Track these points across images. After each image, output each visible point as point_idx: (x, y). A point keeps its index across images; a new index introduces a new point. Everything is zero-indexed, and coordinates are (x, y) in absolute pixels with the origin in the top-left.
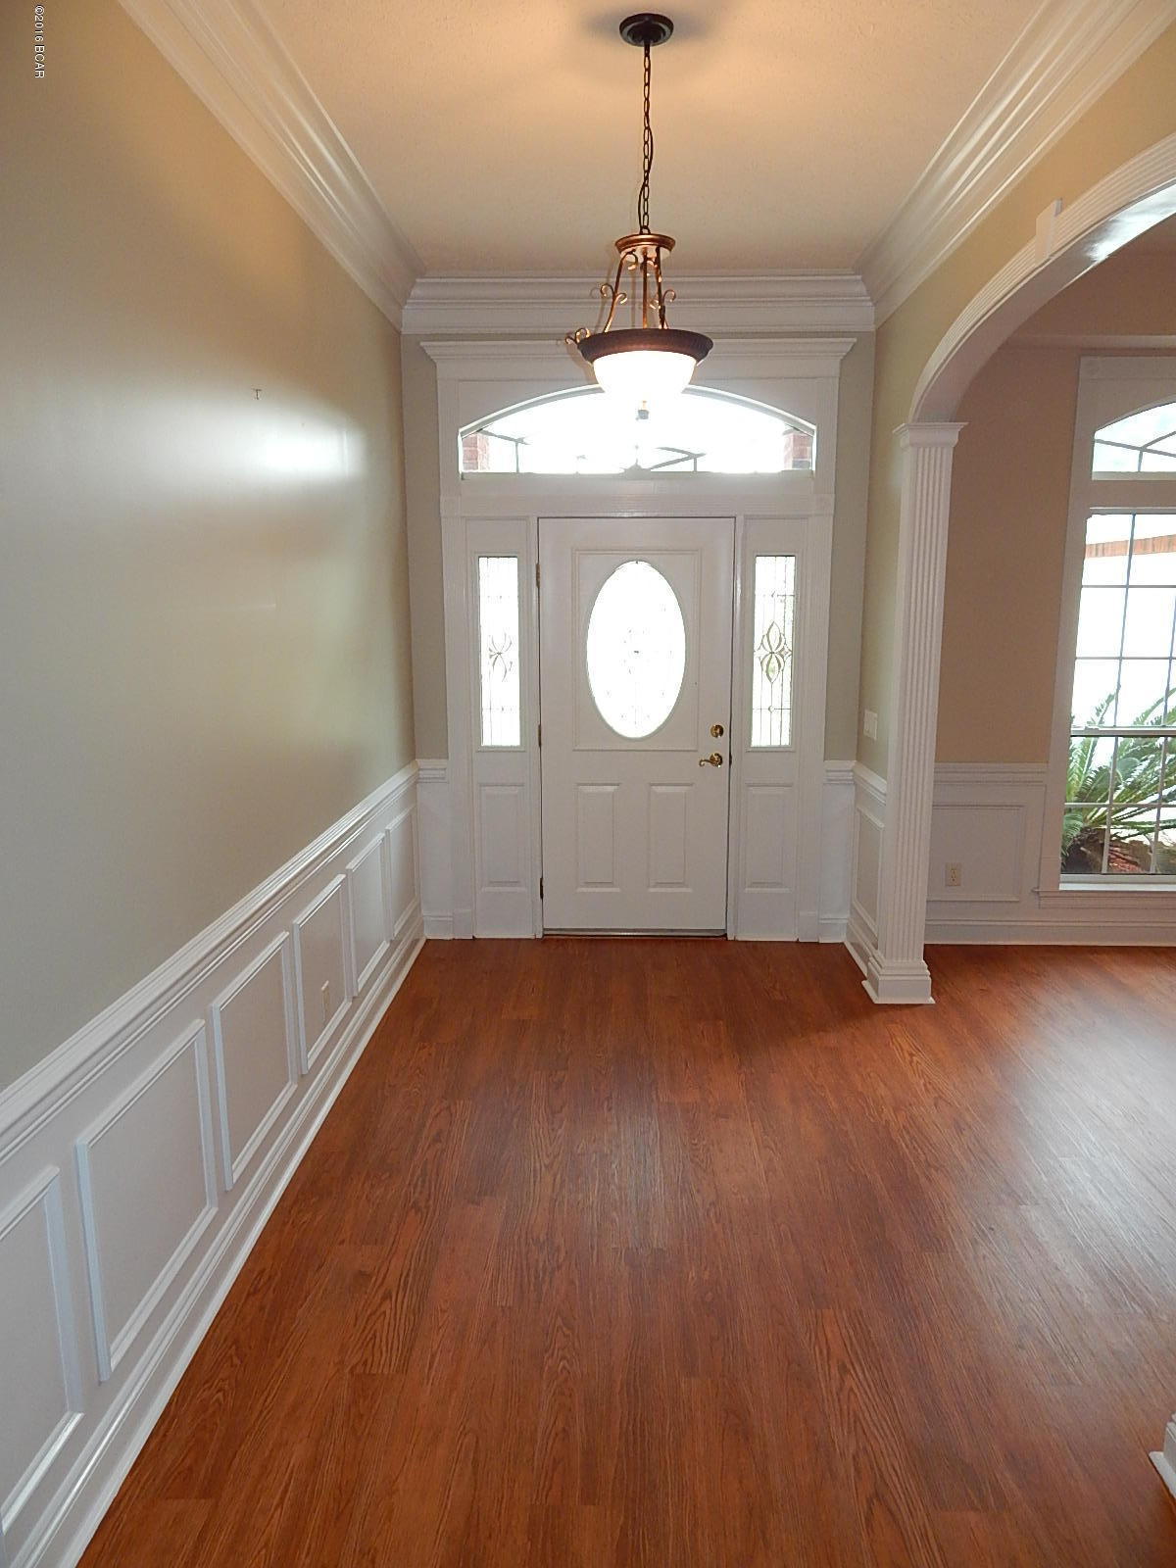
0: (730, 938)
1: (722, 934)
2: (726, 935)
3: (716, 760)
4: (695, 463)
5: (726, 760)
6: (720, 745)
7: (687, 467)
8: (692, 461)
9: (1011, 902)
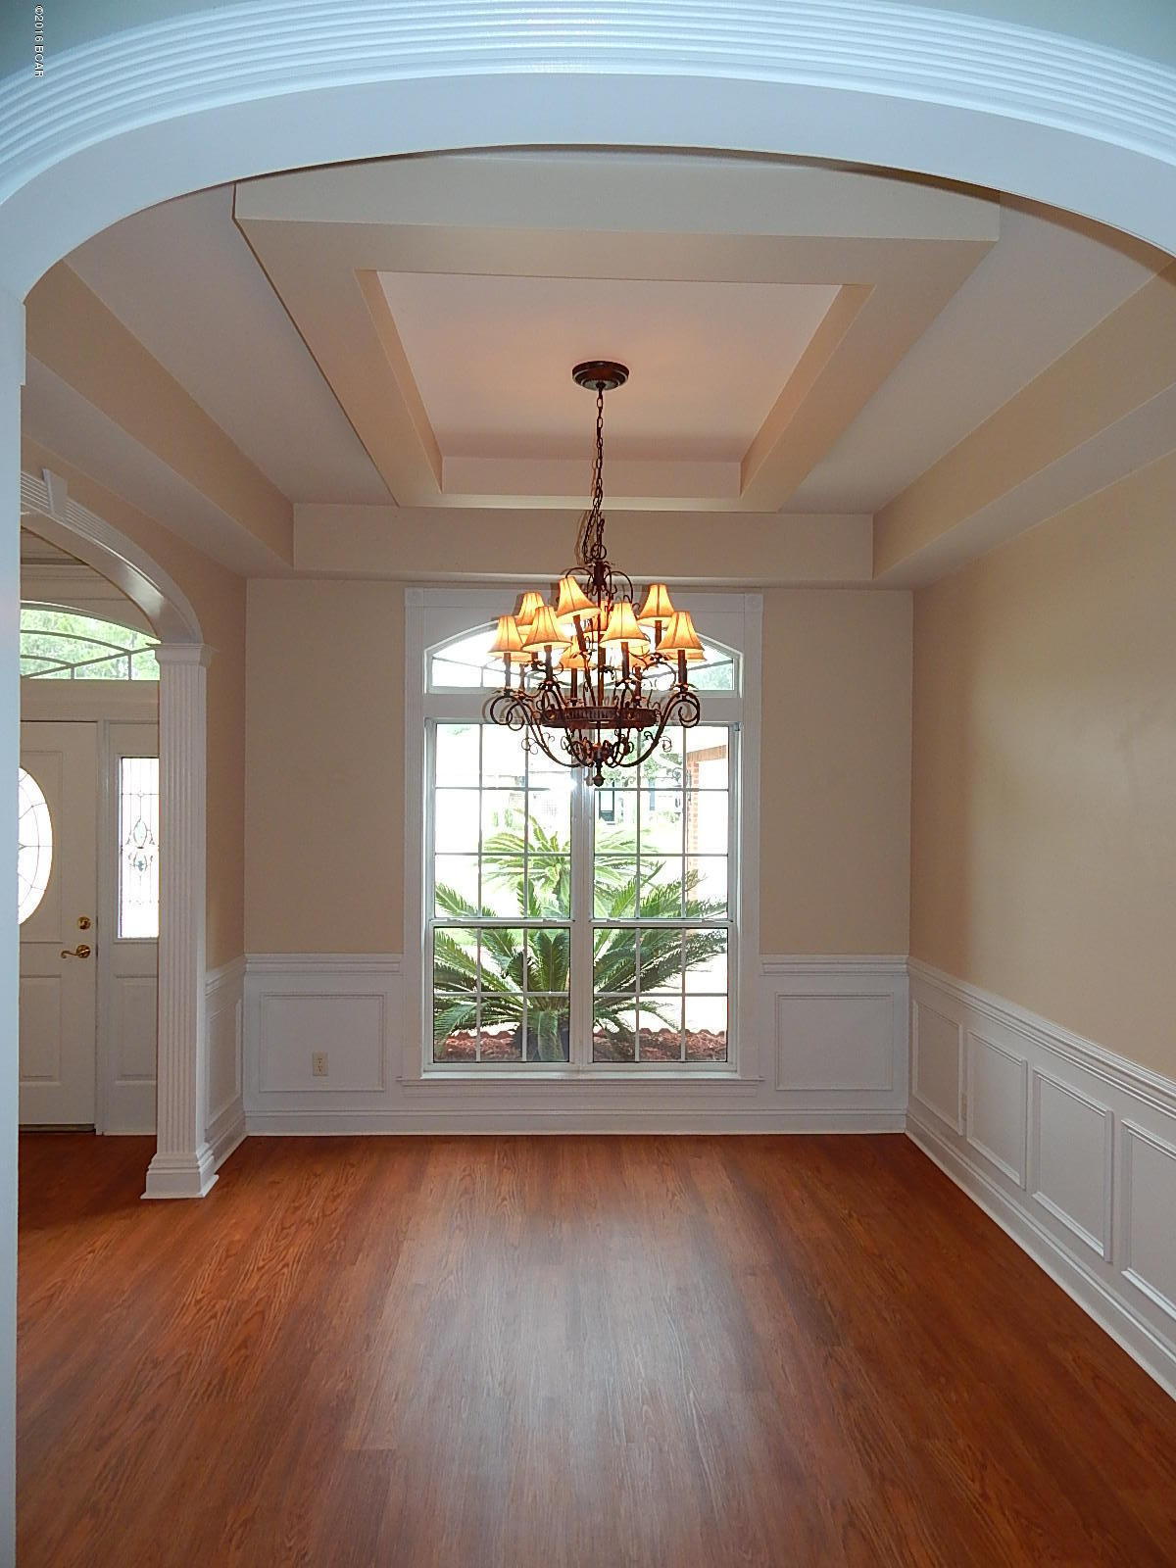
0: (98, 1133)
1: (91, 1129)
2: (94, 1130)
3: (83, 953)
4: (73, 672)
5: (93, 953)
6: (87, 938)
7: (65, 675)
8: (70, 670)
9: (375, 1091)
